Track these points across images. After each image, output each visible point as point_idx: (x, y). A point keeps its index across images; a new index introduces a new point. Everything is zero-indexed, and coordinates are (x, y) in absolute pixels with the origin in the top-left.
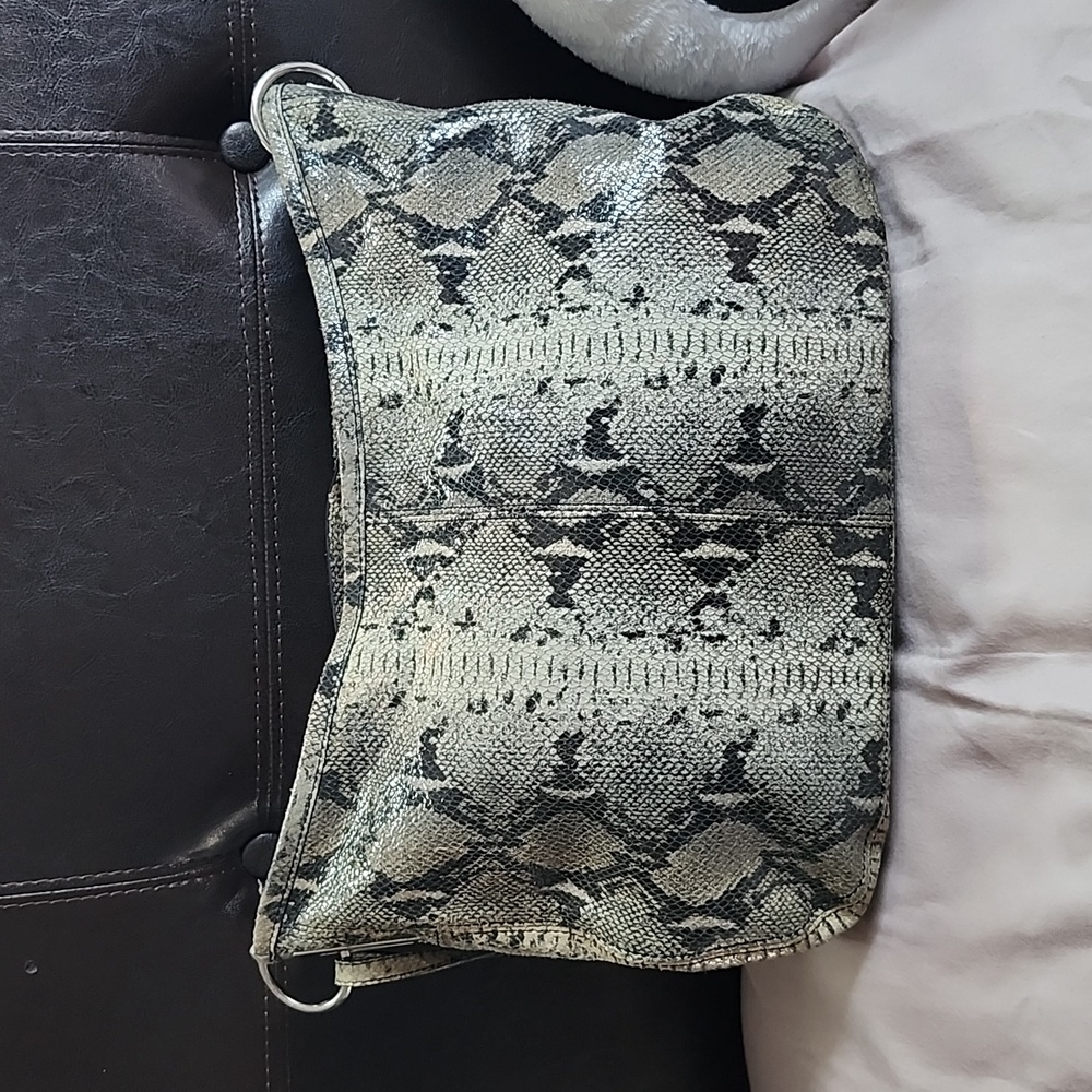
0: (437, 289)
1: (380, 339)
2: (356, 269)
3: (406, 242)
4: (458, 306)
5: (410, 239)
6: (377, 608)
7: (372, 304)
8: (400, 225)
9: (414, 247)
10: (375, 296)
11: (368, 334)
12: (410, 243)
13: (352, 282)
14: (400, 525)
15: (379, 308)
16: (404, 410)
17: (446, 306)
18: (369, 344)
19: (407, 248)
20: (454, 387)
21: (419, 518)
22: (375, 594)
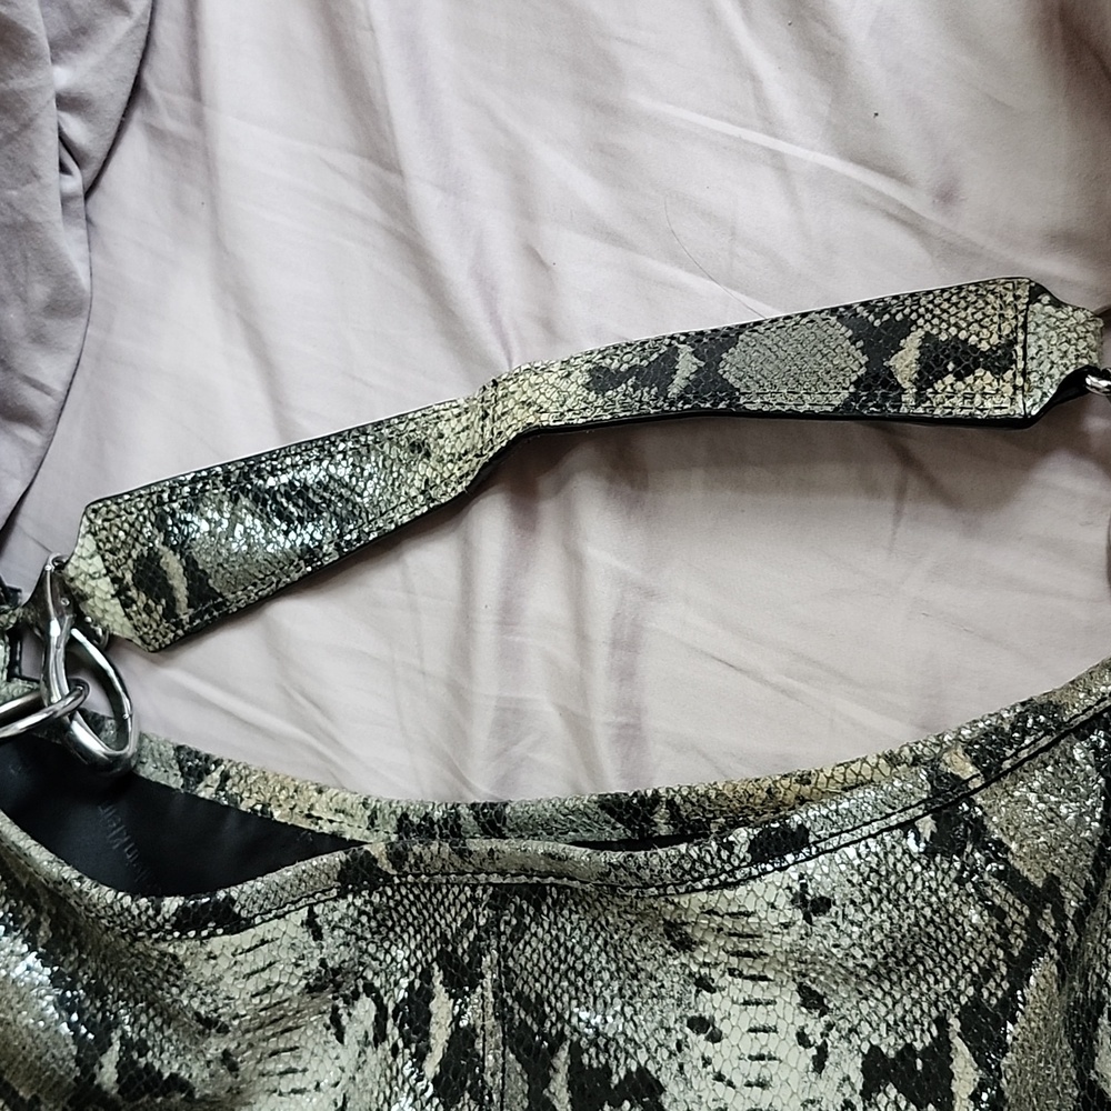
0: (889, 1046)
1: (786, 926)
2: (917, 868)
3: (973, 983)
4: (859, 1087)
5: (978, 991)
6: (347, 925)
7: (853, 902)
8: (1004, 970)
9: (963, 1000)
10: (868, 908)
11: (793, 902)
12: (971, 991)
13: (891, 859)
14: (477, 951)
15: (845, 916)
16: (668, 952)
17: (859, 1061)
18: (773, 906)
19: (962, 984)
20: (705, 1095)
21: (489, 995)
22: (368, 908)
